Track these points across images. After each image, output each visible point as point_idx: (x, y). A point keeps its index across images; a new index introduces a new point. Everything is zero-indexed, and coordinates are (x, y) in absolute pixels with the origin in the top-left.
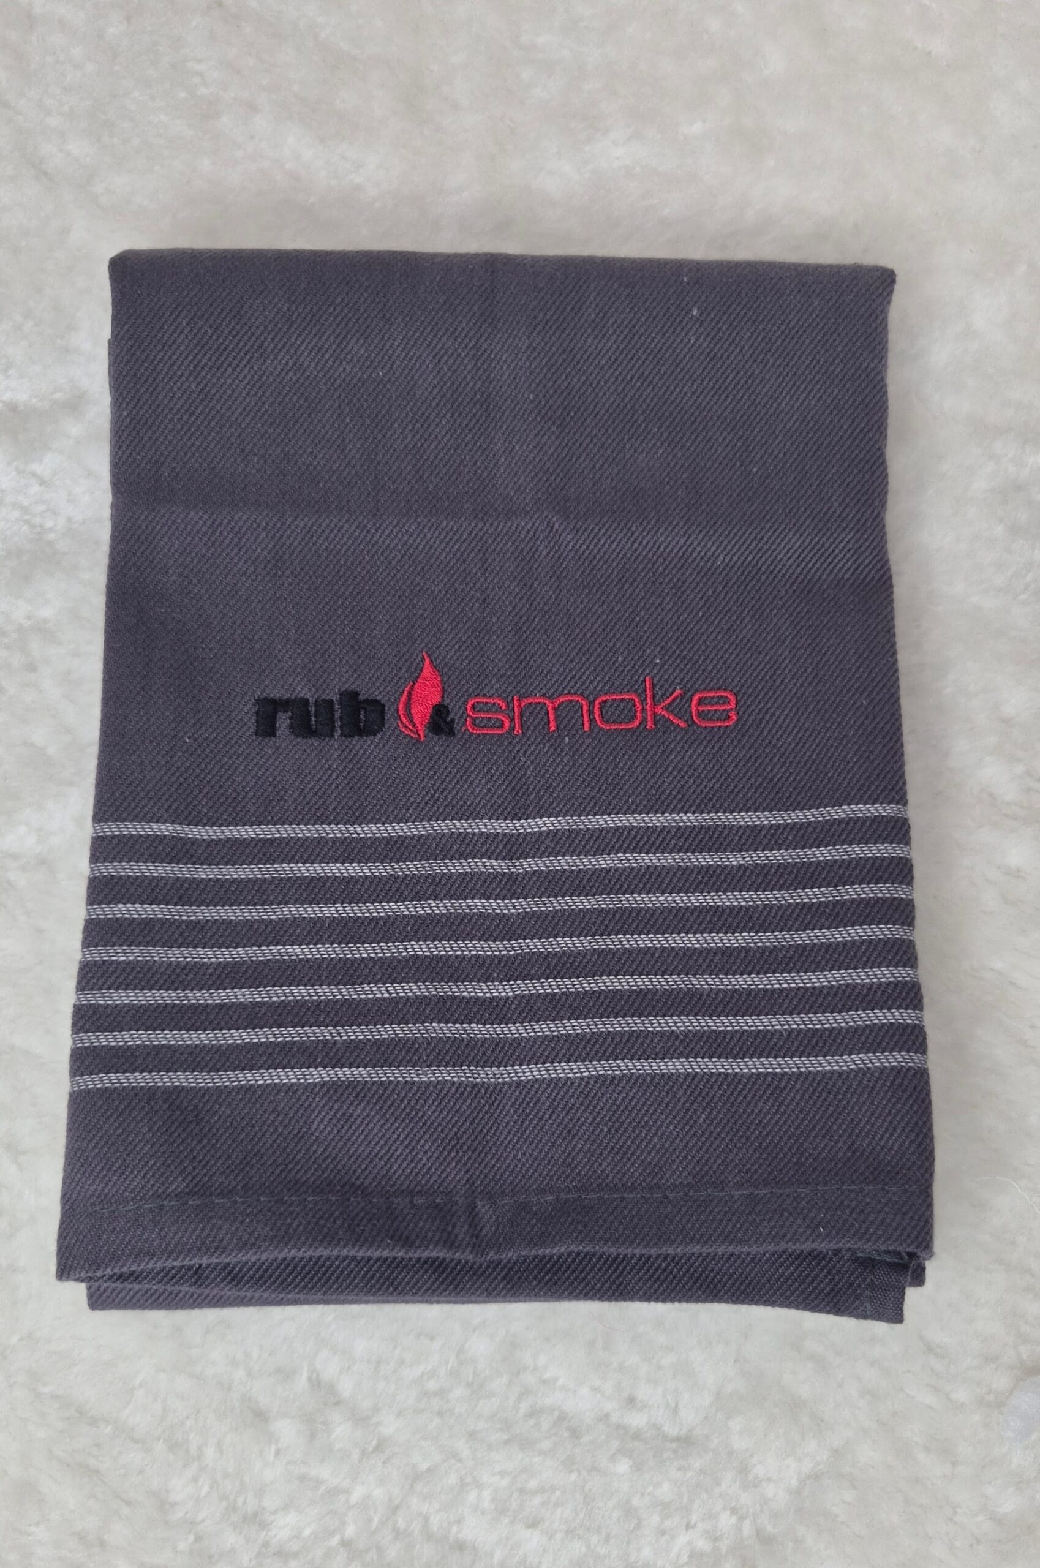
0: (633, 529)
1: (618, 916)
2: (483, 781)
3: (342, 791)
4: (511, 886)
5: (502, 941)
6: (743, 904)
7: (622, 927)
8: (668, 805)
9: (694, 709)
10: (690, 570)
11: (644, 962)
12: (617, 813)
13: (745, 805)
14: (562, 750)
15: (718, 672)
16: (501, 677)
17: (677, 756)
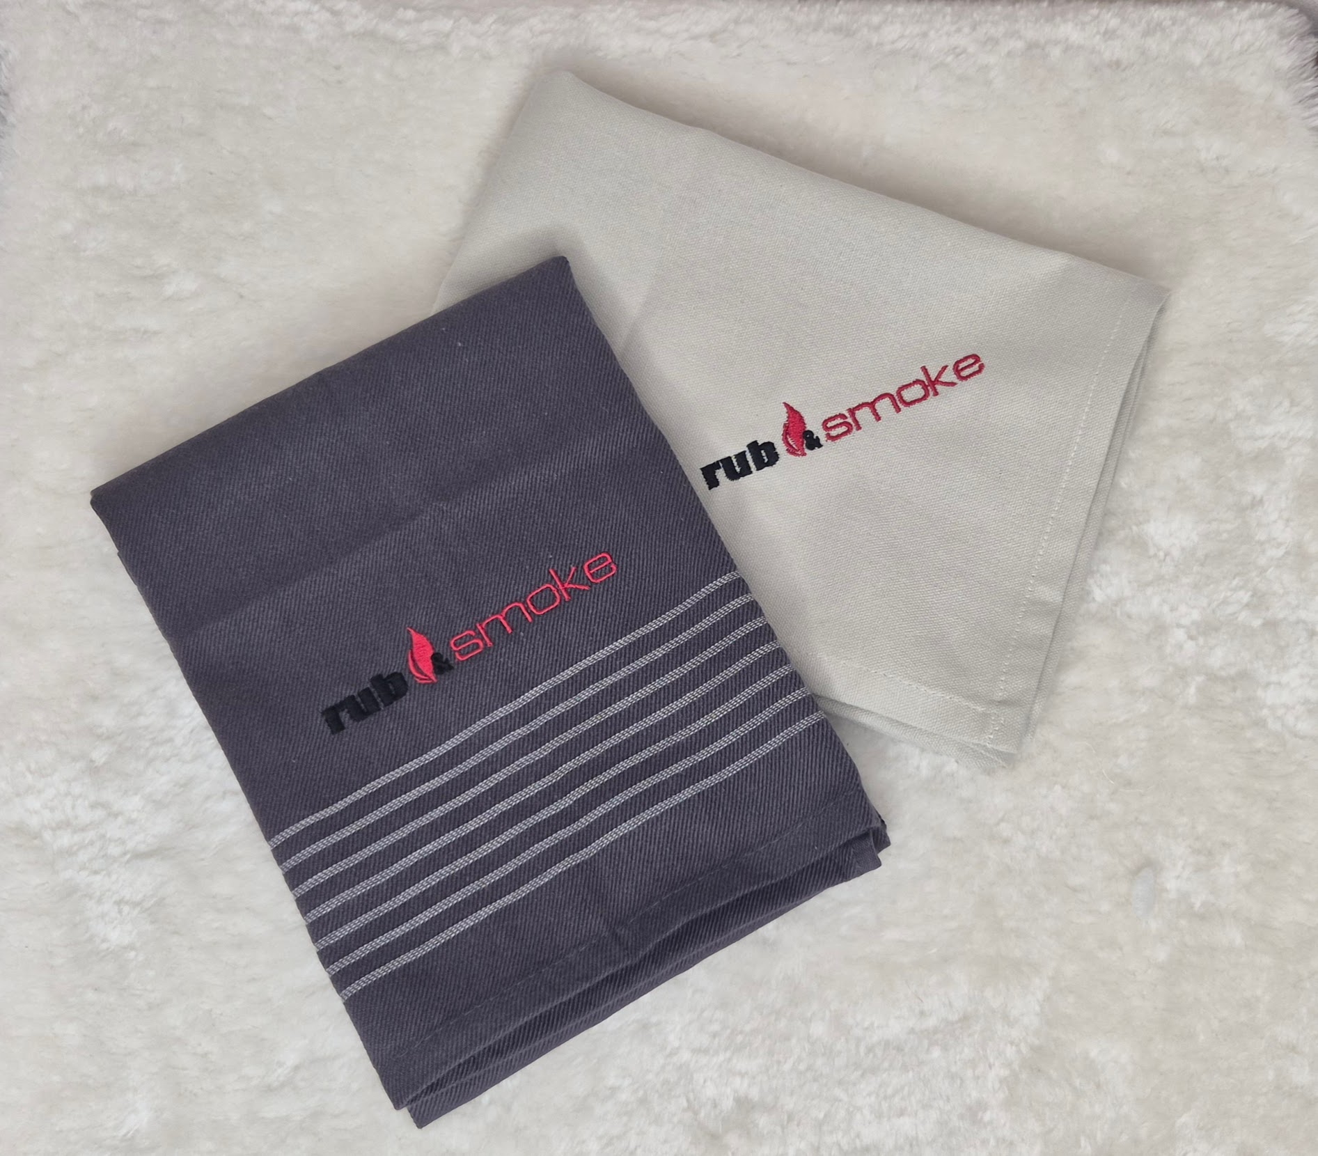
0: (493, 486)
2: (485, 687)
3: (404, 739)
4: (536, 740)
5: (549, 774)
6: (677, 677)
7: (614, 727)
8: (603, 641)
9: (588, 574)
10: (541, 491)
11: (639, 741)
12: (576, 662)
13: (648, 618)
14: (523, 642)
15: (590, 544)
16: (462, 616)
17: (593, 610)
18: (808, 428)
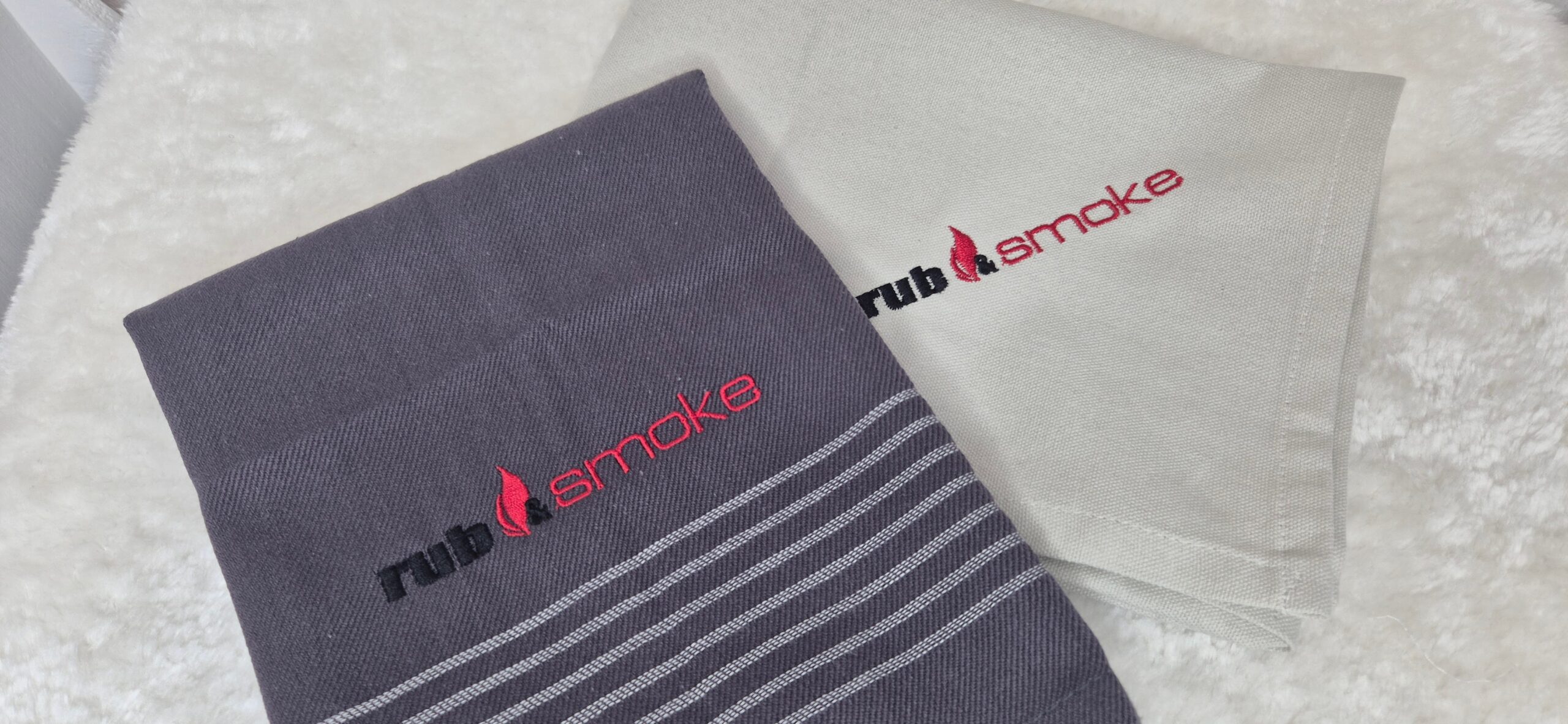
0: (611, 300)
1: (753, 588)
2: (593, 540)
3: (483, 609)
4: (656, 610)
5: (673, 656)
6: (842, 526)
7: (761, 594)
8: (746, 483)
9: (725, 401)
10: (668, 307)
11: (795, 612)
12: (710, 510)
13: (802, 453)
14: (642, 482)
15: (728, 365)
16: (566, 452)
17: (731, 443)
18: (980, 252)
